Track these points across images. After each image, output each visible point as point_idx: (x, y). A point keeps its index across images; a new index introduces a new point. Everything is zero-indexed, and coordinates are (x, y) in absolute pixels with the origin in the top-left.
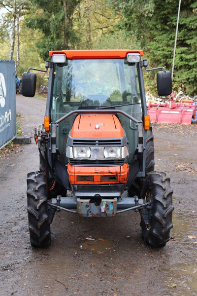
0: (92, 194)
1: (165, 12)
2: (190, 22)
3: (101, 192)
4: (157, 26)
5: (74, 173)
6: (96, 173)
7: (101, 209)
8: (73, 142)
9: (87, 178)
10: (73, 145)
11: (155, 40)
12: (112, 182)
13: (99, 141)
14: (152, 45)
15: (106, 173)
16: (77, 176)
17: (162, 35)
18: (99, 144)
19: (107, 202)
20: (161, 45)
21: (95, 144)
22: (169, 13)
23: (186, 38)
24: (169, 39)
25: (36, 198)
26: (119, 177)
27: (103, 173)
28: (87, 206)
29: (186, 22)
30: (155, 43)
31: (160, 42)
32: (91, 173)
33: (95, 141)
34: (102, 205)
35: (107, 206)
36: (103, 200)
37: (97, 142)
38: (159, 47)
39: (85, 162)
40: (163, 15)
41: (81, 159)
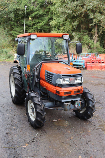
0: (70, 100)
1: (18, 18)
2: (29, 23)
3: (73, 99)
4: (15, 24)
5: (63, 91)
6: (73, 90)
7: (75, 106)
8: (62, 76)
9: (69, 93)
10: (62, 78)
11: (14, 30)
12: (78, 93)
13: (73, 75)
14: (13, 32)
15: (76, 90)
16: (65, 92)
17: (17, 28)
18: (73, 77)
19: (78, 103)
20: (17, 32)
21: (71, 77)
22: (20, 19)
23: (28, 29)
24: (20, 30)
25: (41, 105)
26: (81, 91)
27: (75, 89)
28: (70, 106)
29: (27, 23)
30: (14, 31)
31: (16, 31)
32: (71, 90)
33: (71, 75)
34: (76, 105)
35: (78, 104)
36: (76, 102)
37: (72, 76)
38: (16, 33)
39: (67, 85)
40: (17, 19)
41: (66, 84)
